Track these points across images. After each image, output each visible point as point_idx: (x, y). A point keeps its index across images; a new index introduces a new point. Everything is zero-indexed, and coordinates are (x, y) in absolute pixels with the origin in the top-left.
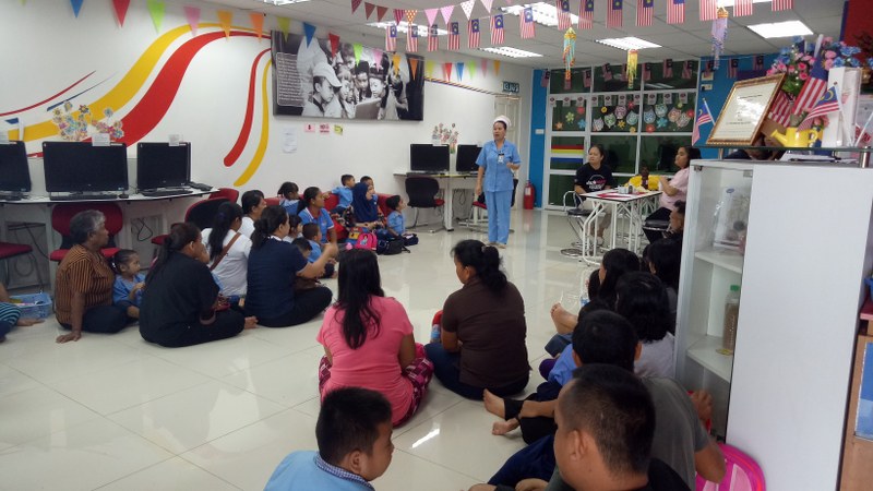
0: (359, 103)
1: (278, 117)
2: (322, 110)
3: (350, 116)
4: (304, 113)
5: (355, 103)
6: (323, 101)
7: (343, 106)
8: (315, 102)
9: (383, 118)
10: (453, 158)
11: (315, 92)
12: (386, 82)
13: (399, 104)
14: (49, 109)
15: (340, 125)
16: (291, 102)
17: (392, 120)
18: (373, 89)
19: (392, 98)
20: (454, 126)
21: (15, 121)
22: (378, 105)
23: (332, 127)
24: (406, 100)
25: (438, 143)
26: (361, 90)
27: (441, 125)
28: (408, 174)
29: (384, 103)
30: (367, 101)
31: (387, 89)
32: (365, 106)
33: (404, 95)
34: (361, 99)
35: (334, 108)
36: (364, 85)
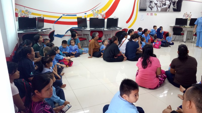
0: (162, 7)
1: (140, 11)
2: (151, 9)
3: (159, 11)
4: (147, 10)
5: (161, 7)
6: (152, 7)
7: (157, 8)
8: (150, 8)
9: (169, 11)
10: (189, 22)
11: (150, 5)
12: (171, 1)
13: (174, 7)
14: (92, 11)
15: (156, 13)
16: (144, 8)
17: (171, 12)
18: (166, 3)
19: (172, 6)
20: (191, 13)
21: (86, 14)
22: (168, 8)
23: (154, 14)
24: (176, 6)
25: (184, 18)
26: (163, 4)
27: (186, 13)
28: (174, 26)
29: (169, 7)
30: (164, 7)
31: (171, 3)
32: (164, 8)
33: (176, 5)
34: (163, 6)
35: (155, 9)
36: (164, 2)
